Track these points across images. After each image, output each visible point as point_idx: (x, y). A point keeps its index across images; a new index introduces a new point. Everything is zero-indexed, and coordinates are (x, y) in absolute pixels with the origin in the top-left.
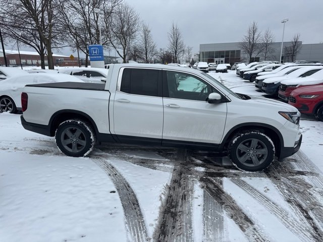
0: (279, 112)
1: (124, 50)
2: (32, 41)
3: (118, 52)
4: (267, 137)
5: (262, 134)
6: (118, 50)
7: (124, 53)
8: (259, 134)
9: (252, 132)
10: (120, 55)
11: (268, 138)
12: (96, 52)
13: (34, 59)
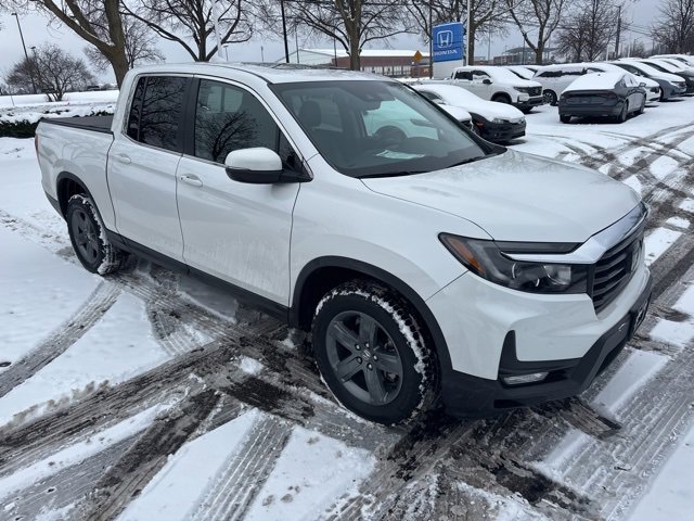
0: (444, 238)
1: (542, 29)
2: (335, 28)
3: (525, 35)
4: (397, 317)
5: (385, 305)
6: (525, 29)
7: (541, 37)
8: (375, 303)
9: (359, 292)
10: (529, 43)
11: (402, 323)
12: (447, 41)
13: (377, 66)
